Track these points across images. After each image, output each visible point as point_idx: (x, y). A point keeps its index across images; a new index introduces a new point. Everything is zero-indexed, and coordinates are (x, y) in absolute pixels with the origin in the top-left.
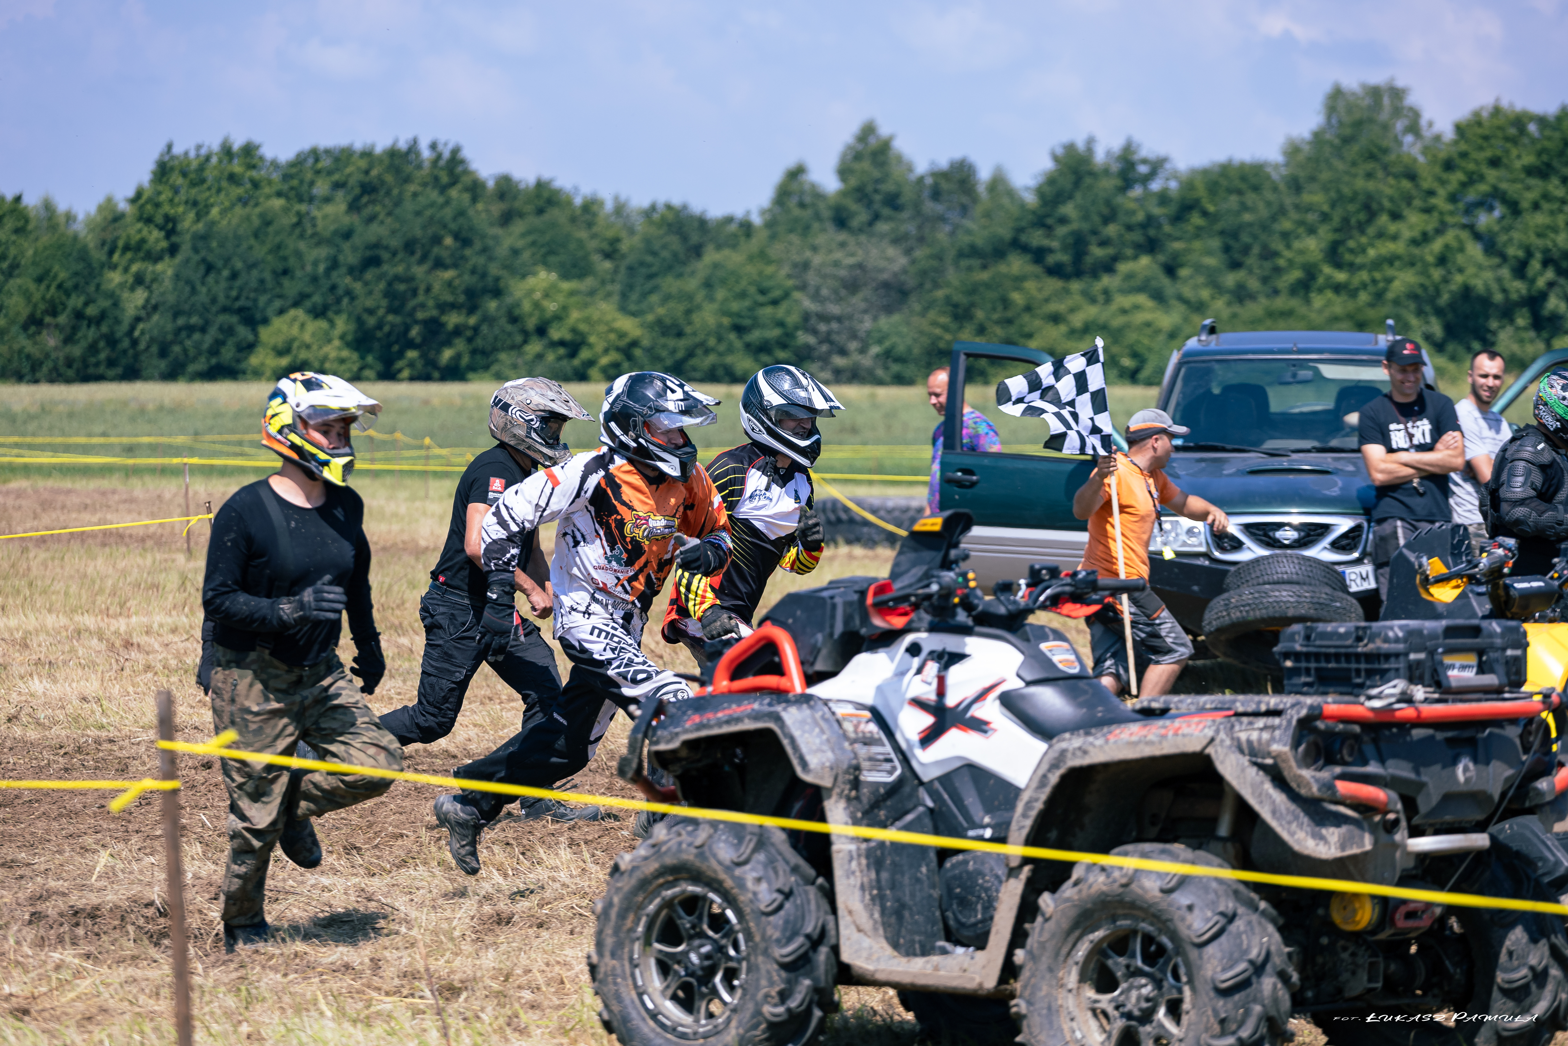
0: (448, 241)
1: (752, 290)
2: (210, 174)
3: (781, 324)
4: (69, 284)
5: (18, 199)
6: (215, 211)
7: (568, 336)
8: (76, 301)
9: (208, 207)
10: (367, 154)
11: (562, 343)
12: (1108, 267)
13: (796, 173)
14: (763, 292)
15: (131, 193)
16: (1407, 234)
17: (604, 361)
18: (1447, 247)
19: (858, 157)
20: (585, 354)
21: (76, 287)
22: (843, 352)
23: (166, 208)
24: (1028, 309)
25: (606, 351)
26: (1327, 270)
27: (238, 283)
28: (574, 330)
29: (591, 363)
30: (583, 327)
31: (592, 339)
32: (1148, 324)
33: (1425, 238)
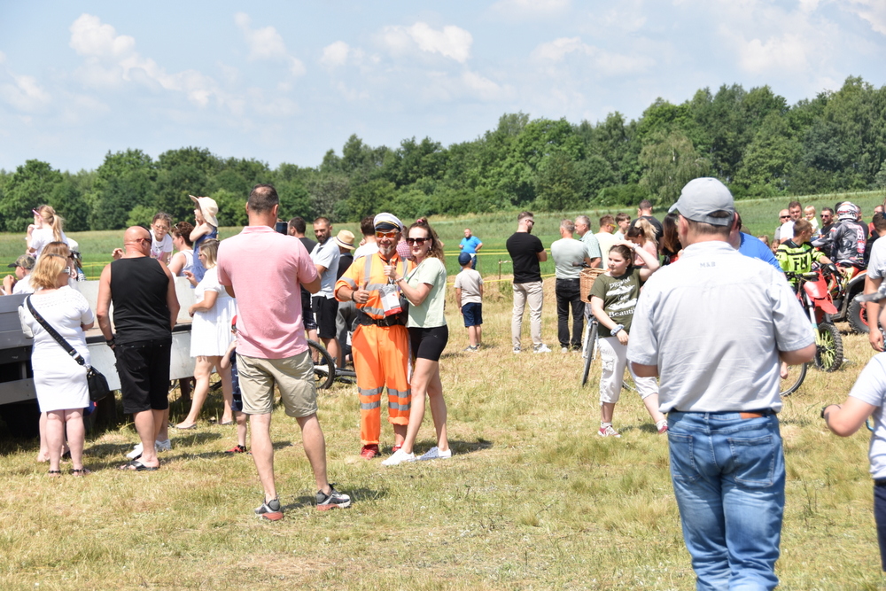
0: (187, 181)
1: (293, 194)
2: (123, 160)
3: (303, 204)
4: (66, 199)
5: (59, 171)
6: (123, 173)
7: (228, 211)
8: (67, 205)
9: (121, 171)
10: (176, 151)
11: (226, 214)
12: (413, 181)
13: (330, 153)
14: (296, 194)
15: (97, 168)
16: (506, 165)
17: (241, 219)
18: (517, 169)
19: (350, 146)
20: (235, 217)
21: (68, 200)
22: (324, 213)
23: (108, 172)
24: (381, 196)
25: (242, 216)
26: (481, 178)
27: (124, 197)
28: (230, 209)
29: (237, 220)
30: (233, 208)
31: (237, 212)
32: (418, 200)
33: (512, 166)
